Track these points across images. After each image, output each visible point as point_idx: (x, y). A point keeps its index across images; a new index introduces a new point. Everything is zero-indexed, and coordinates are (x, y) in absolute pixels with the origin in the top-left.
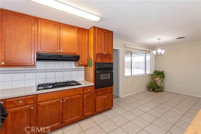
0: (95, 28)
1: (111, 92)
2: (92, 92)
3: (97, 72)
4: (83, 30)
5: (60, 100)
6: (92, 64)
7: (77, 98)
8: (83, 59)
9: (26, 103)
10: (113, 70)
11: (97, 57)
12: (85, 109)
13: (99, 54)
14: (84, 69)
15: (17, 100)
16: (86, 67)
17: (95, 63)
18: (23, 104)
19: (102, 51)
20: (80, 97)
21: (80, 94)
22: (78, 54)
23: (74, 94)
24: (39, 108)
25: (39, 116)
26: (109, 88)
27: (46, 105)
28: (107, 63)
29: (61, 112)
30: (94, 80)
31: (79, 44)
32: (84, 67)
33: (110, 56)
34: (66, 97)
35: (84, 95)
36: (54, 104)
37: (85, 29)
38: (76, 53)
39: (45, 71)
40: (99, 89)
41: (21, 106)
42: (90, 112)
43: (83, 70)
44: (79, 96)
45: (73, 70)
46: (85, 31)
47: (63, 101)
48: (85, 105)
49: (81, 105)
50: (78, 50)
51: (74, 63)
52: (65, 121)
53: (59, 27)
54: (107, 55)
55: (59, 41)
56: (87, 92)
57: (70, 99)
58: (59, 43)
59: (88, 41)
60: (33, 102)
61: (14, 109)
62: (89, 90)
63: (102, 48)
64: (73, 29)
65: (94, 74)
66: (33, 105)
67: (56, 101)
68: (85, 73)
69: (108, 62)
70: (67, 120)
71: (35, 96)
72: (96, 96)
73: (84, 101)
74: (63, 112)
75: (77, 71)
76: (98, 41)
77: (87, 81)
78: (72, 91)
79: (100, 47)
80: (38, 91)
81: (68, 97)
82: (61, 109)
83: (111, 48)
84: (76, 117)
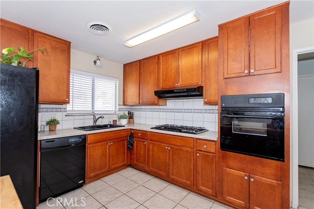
4: (211, 41)
7: (187, 152)
9: (141, 137)
12: (198, 176)
13: (230, 76)
15: (138, 133)
24: (150, 146)
35: (197, 151)
39: (174, 111)
40: (232, 154)
42: (209, 188)
44: (189, 150)
48: (198, 169)
56: (202, 149)
57: (177, 150)
60: (146, 138)
61: (137, 140)
62: (205, 146)
70: (174, 177)
72: (223, 165)
74: (169, 162)
78: (179, 139)
84: (185, 181)
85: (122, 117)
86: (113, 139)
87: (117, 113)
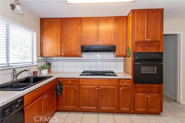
0: (133, 11)
1: (160, 91)
2: (130, 86)
3: (135, 63)
4: (120, 18)
5: (96, 86)
6: (130, 54)
7: (112, 89)
8: (121, 49)
9: (73, 83)
10: (162, 63)
11: (136, 45)
12: (121, 102)
13: (139, 41)
14: (123, 60)
15: (68, 80)
16: (125, 58)
17: (134, 53)
18: (71, 84)
19: (144, 38)
20: (115, 89)
21: (115, 86)
22: (115, 45)
23: (109, 85)
24: (80, 90)
25: (80, 95)
26: (156, 86)
27: (85, 89)
28: (152, 53)
29: (97, 98)
30: (132, 73)
31: (116, 34)
32: (123, 58)
33: (158, 43)
34: (101, 85)
35: (120, 87)
36: (91, 89)
37: (123, 17)
38: (113, 43)
39: (89, 61)
40: (139, 84)
41: (70, 85)
42: (127, 108)
43: (122, 62)
44: (114, 87)
45: (111, 61)
46: (123, 19)
47: (98, 89)
48: (121, 98)
49: (116, 97)
50: (115, 41)
51: (113, 53)
52: (101, 108)
53: (97, 22)
54: (151, 42)
55: (97, 34)
56: (124, 85)
57: (105, 88)
58: (97, 35)
59: (127, 29)
60: (77, 84)
61: (66, 86)
62: (125, 83)
63: (144, 34)
64: (110, 20)
65: (132, 66)
66: (77, 86)
67: (93, 87)
68: (124, 65)
69: (153, 51)
70: (102, 108)
71: (78, 79)
72: (135, 92)
73: (120, 94)
74: (99, 98)
75: (116, 62)
76: (139, 27)
77: (126, 73)
78: (107, 80)
79: (141, 32)
80: (80, 76)
81: (103, 85)
82: (97, 95)
83: (160, 32)
84: (111, 108)
85: (43, 68)
86: (46, 92)
87: (35, 64)
